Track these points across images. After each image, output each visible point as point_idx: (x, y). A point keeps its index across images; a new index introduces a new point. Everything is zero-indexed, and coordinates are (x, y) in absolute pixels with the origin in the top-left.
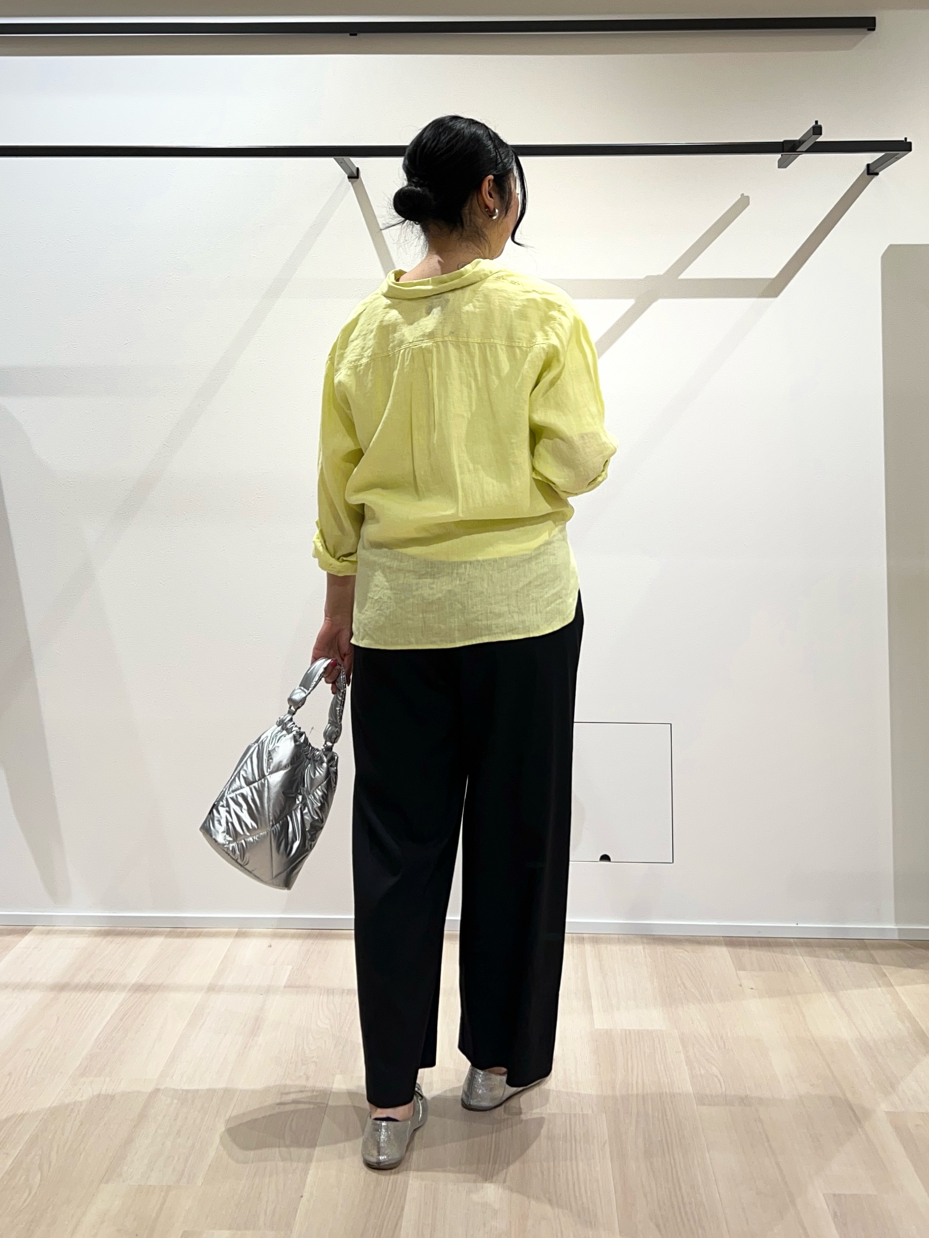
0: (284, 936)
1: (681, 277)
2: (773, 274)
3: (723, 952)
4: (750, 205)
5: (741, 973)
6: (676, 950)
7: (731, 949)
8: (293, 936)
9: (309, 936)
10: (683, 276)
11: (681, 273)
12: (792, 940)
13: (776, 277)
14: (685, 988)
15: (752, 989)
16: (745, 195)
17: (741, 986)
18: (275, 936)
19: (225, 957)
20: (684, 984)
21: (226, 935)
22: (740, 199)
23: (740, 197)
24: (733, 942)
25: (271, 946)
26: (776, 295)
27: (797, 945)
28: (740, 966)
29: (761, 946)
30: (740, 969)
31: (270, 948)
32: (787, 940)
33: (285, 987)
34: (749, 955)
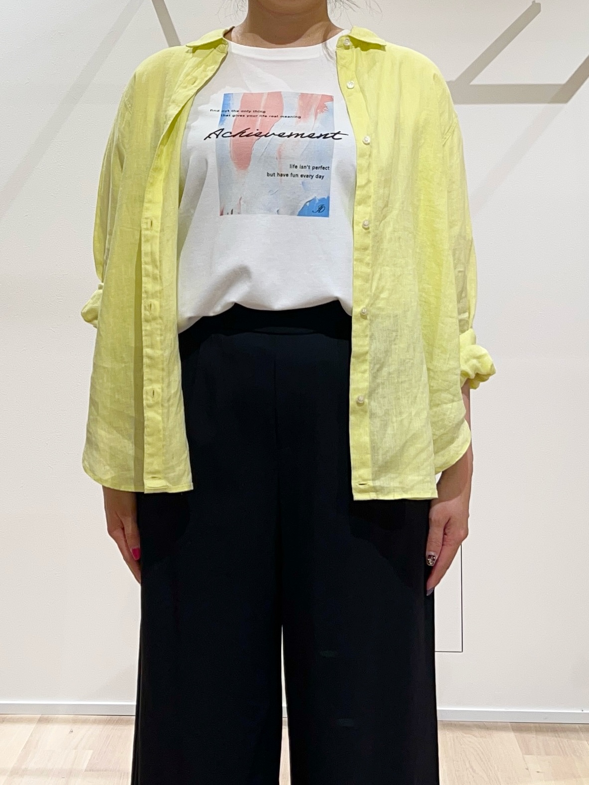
0: (85, 722)
1: (473, 83)
2: (563, 81)
3: (510, 737)
4: (541, 12)
5: (527, 757)
6: (465, 735)
7: (517, 734)
8: (95, 722)
9: (108, 722)
10: (475, 82)
11: (472, 80)
12: (577, 726)
13: (568, 81)
14: (474, 771)
15: (538, 772)
16: (536, 2)
17: (527, 769)
18: (75, 722)
19: (27, 742)
20: (472, 767)
21: (30, 721)
22: (531, 6)
23: (531, 4)
24: (520, 727)
25: (72, 731)
26: (566, 101)
27: (581, 730)
28: (527, 751)
29: (547, 731)
30: (527, 754)
31: (72, 734)
32: (573, 725)
33: (86, 770)
34: (533, 739)
